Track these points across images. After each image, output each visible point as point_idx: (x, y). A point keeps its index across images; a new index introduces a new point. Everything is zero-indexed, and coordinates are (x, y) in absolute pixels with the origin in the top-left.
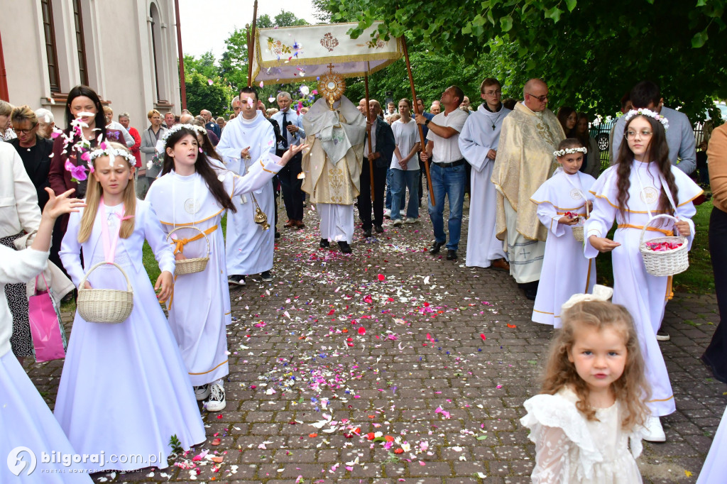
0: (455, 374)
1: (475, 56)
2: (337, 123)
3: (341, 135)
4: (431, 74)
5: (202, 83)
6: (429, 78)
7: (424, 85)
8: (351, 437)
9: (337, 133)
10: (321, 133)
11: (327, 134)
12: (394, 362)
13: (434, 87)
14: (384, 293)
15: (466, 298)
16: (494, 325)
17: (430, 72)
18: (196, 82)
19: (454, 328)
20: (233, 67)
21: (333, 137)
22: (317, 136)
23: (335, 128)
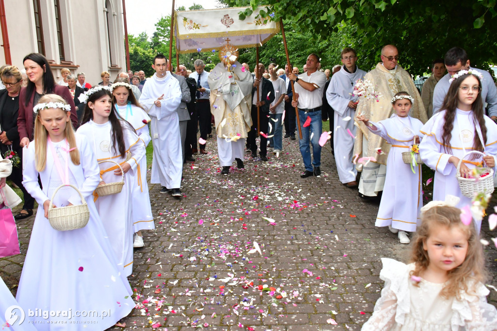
0: (316, 248)
1: (328, 34)
2: (233, 81)
3: (236, 89)
4: (296, 47)
5: (140, 53)
6: (295, 50)
7: (292, 54)
8: (247, 288)
9: (233, 88)
10: (222, 88)
11: (227, 89)
12: (274, 239)
13: (299, 56)
14: (266, 194)
15: (322, 198)
16: (341, 215)
17: (296, 45)
18: (136, 53)
19: (314, 217)
20: (161, 42)
21: (231, 91)
22: (219, 90)
23: (232, 84)
